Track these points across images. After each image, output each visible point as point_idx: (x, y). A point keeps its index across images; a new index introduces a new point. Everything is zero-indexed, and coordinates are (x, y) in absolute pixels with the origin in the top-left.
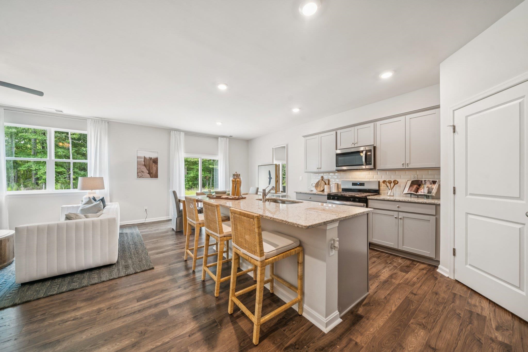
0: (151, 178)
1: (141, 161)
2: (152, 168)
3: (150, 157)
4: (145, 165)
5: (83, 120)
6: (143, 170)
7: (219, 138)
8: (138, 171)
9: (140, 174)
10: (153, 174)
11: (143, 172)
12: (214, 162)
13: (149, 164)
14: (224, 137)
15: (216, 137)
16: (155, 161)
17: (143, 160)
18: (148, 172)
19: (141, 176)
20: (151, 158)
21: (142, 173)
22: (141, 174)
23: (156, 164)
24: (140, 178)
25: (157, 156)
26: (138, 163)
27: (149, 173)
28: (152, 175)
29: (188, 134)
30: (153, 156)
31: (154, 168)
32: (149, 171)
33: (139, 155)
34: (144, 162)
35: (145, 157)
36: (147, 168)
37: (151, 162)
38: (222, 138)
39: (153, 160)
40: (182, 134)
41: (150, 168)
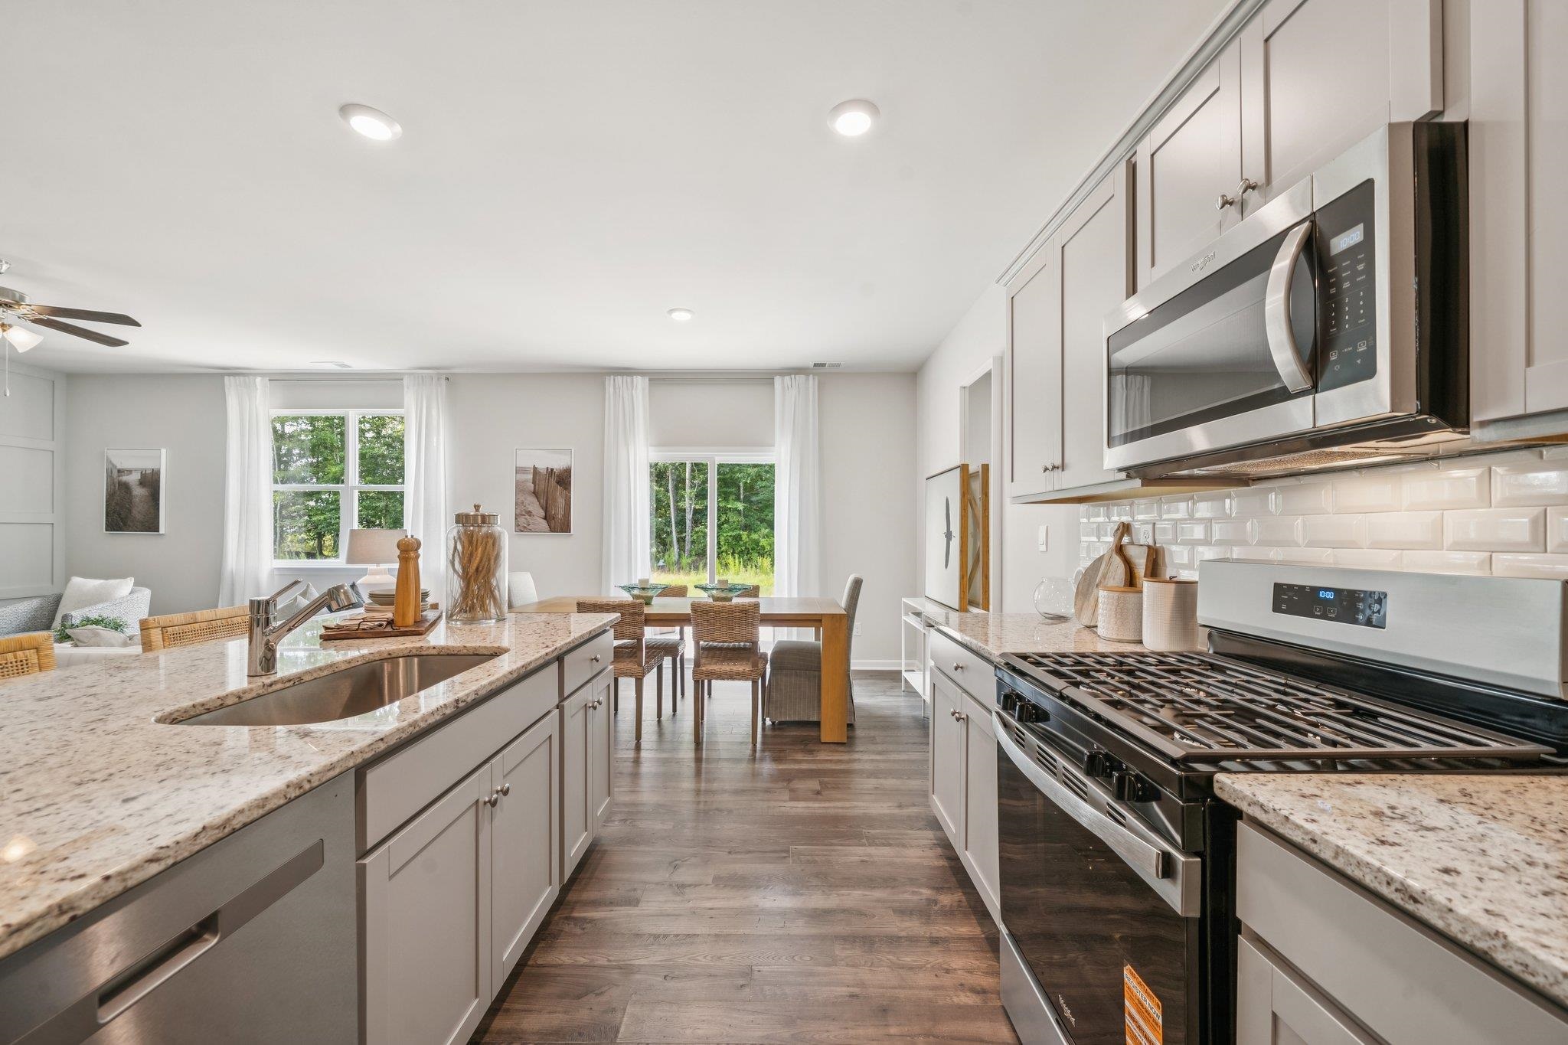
0: (551, 531)
1: (526, 481)
2: (555, 500)
3: (550, 467)
4: (535, 493)
5: (391, 380)
6: (531, 508)
7: (778, 380)
8: (518, 511)
9: (522, 520)
10: (559, 523)
11: (530, 516)
12: (765, 473)
13: (546, 490)
14: (796, 374)
15: (764, 378)
16: (563, 479)
17: (530, 477)
18: (542, 513)
19: (525, 527)
20: (552, 470)
21: (527, 516)
22: (525, 521)
23: (566, 489)
24: (522, 531)
25: (569, 464)
26: (520, 488)
27: (545, 518)
28: (555, 522)
29: (661, 378)
30: (558, 463)
31: (561, 502)
32: (546, 512)
33: (522, 463)
34: (534, 482)
35: (535, 468)
36: (541, 501)
37: (553, 482)
38: (787, 378)
39: (559, 476)
40: (640, 382)
41: (550, 502)
